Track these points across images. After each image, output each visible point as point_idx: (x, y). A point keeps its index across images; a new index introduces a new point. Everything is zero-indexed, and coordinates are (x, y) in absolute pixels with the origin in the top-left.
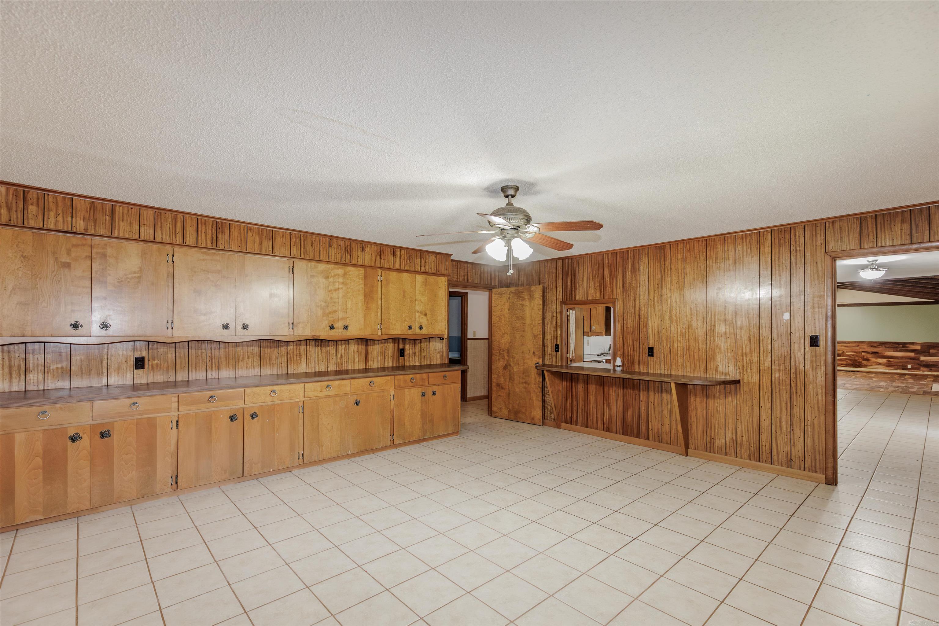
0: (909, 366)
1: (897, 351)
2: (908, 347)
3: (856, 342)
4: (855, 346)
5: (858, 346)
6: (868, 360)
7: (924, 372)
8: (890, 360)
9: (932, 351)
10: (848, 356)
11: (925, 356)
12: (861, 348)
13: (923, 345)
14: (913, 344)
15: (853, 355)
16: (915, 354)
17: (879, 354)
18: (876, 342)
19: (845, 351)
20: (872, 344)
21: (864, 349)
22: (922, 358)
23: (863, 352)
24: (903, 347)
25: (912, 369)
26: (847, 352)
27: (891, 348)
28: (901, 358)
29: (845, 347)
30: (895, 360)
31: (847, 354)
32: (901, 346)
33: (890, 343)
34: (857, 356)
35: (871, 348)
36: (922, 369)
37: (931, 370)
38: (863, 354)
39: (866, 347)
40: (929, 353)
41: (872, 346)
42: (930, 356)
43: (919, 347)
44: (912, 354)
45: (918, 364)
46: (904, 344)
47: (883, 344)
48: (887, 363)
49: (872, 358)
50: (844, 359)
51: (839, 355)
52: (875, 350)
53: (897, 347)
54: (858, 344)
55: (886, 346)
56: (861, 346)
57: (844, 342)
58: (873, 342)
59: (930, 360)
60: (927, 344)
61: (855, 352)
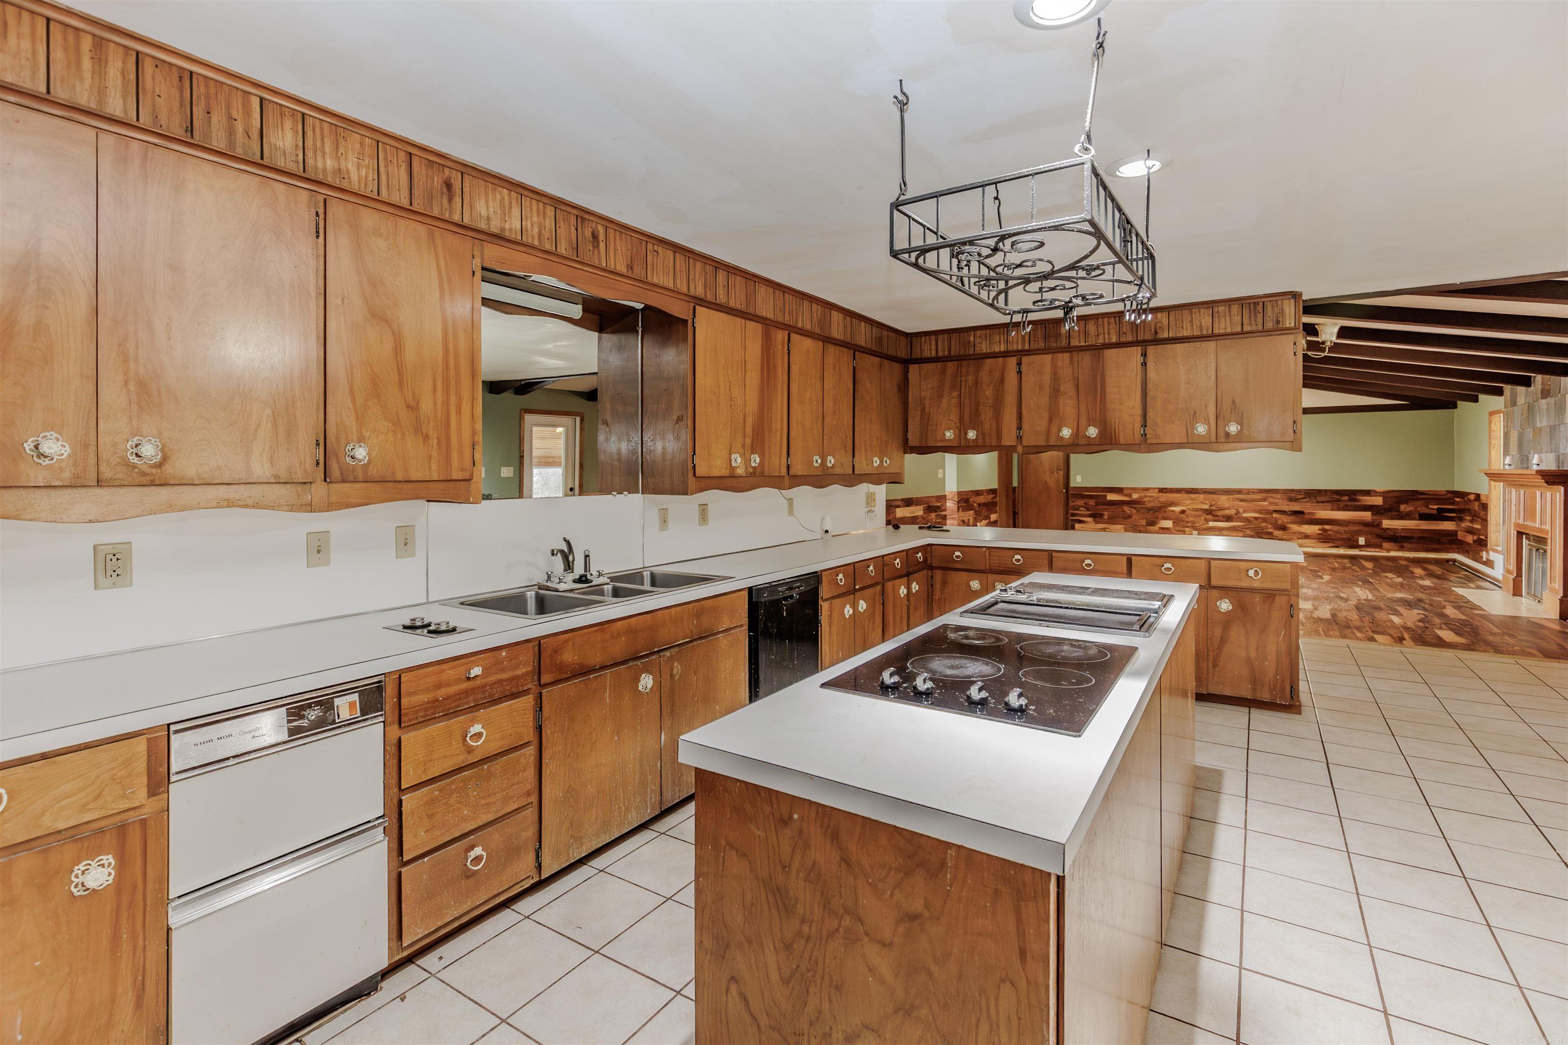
0: (1362, 541)
1: (1340, 509)
2: (1357, 500)
3: (1261, 491)
4: (1260, 500)
5: (1264, 500)
6: (1283, 528)
7: (1388, 551)
8: (1326, 527)
9: (1403, 508)
10: (1247, 520)
11: (1392, 519)
12: (1270, 503)
13: (1386, 494)
14: (1368, 493)
15: (1256, 519)
16: (1372, 515)
17: (1306, 516)
18: (1300, 491)
19: (1241, 510)
20: (1292, 495)
21: (1276, 504)
22: (1387, 523)
23: (1275, 511)
24: (1350, 500)
25: (1368, 545)
26: (1244, 511)
27: (1328, 502)
28: (1346, 523)
29: (1242, 500)
30: (1335, 528)
31: (1245, 515)
32: (1346, 498)
33: (1326, 491)
34: (1264, 520)
35: (1290, 503)
36: (1385, 545)
37: (1402, 548)
38: (1275, 515)
39: (1280, 501)
40: (1397, 511)
41: (1291, 500)
42: (1402, 517)
43: (1378, 501)
44: (1367, 516)
45: (1379, 536)
46: (1352, 495)
47: (1312, 495)
48: (1319, 534)
49: (1293, 523)
50: (1239, 526)
51: (1228, 518)
52: (1297, 507)
53: (1339, 500)
54: (1265, 495)
55: (1319, 499)
56: (1271, 500)
57: (1239, 491)
58: (1293, 490)
59: (1400, 527)
60: (1395, 494)
61: (1260, 512)
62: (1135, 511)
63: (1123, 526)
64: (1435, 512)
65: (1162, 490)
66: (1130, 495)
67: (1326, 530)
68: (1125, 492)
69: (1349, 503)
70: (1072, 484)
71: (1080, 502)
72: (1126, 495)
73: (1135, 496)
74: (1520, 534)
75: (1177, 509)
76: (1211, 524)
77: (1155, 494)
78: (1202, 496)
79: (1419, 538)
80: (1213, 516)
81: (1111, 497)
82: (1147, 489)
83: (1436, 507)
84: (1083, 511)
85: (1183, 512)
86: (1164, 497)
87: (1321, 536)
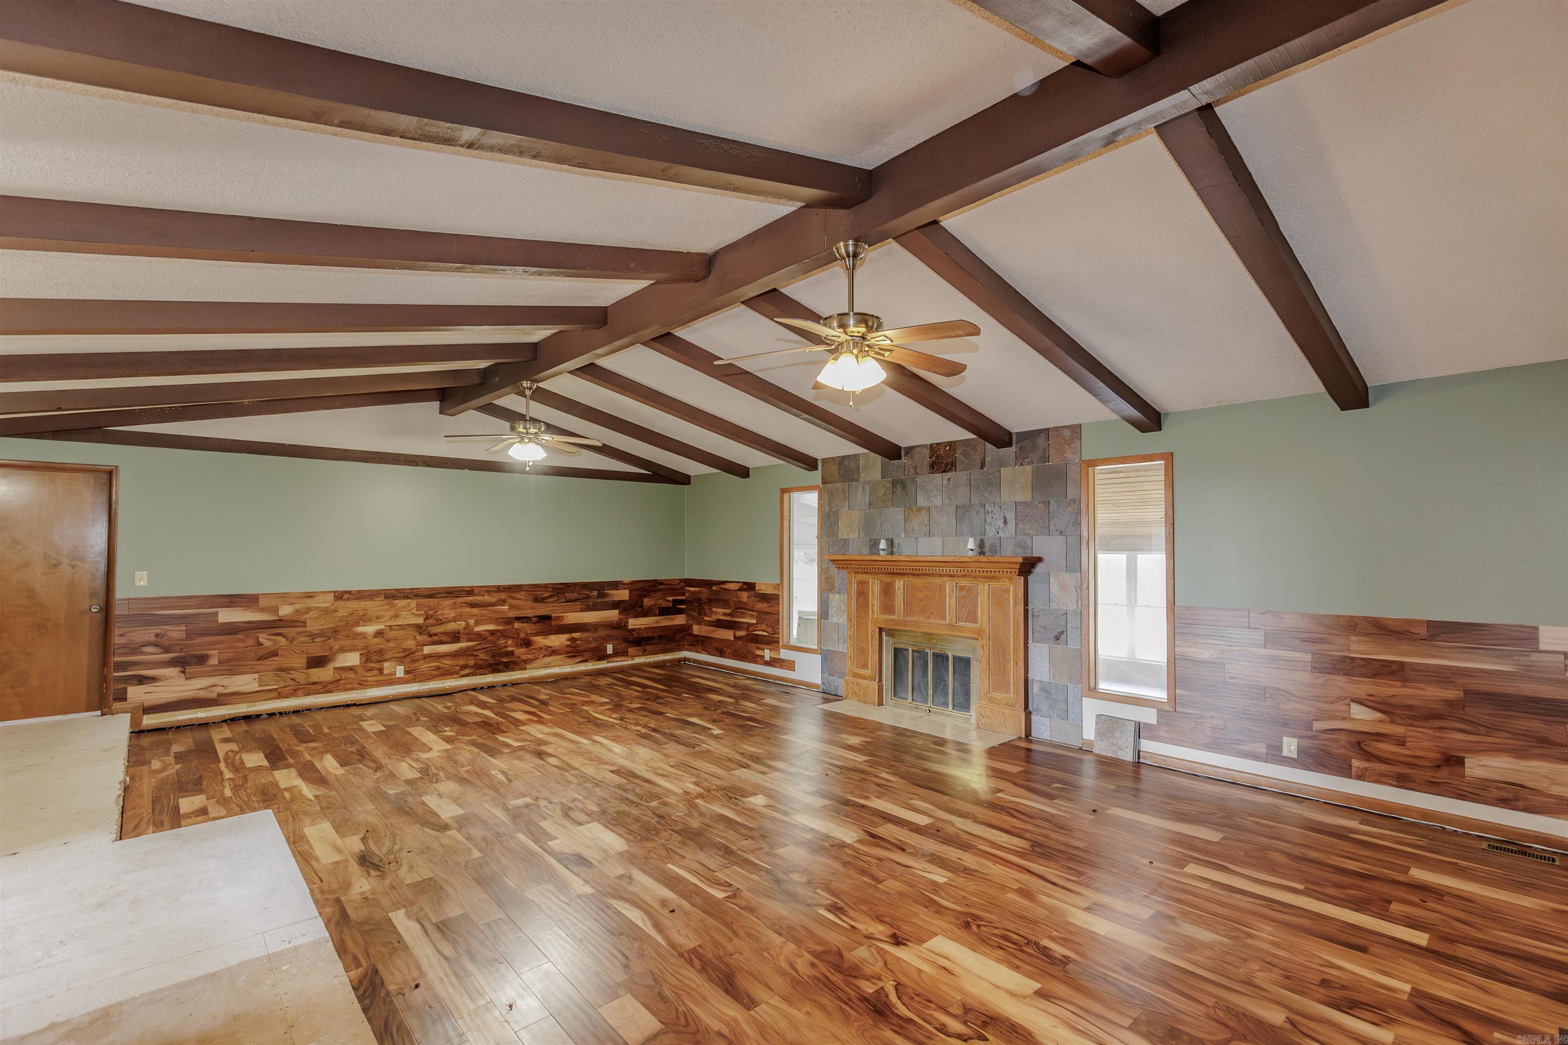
0: (610, 649)
1: (589, 609)
2: (605, 595)
3: (499, 589)
4: (498, 603)
5: (502, 602)
6: (527, 643)
7: (633, 657)
8: (576, 635)
9: (647, 602)
10: (479, 636)
11: (636, 616)
12: (512, 607)
13: (632, 586)
14: (616, 585)
15: (492, 633)
16: (620, 613)
17: (553, 623)
18: (545, 586)
19: (472, 622)
20: (538, 593)
21: (517, 608)
22: (634, 623)
23: (518, 619)
24: (599, 596)
25: (616, 654)
26: (477, 623)
27: (576, 599)
28: (595, 627)
29: (473, 605)
30: (585, 635)
31: (477, 629)
32: (595, 593)
33: (575, 584)
34: (504, 634)
35: (536, 604)
36: (631, 650)
37: (644, 653)
38: (517, 625)
39: (522, 603)
40: (642, 606)
41: (536, 600)
42: (646, 614)
43: (623, 595)
44: (613, 615)
45: (626, 640)
46: (601, 588)
47: (560, 591)
48: (568, 646)
49: (537, 634)
50: (467, 649)
51: (455, 637)
52: (542, 610)
53: (588, 597)
54: (503, 596)
55: (568, 596)
56: (512, 602)
57: (470, 591)
58: (538, 586)
59: (643, 626)
60: (640, 585)
61: (496, 621)
62: (282, 641)
63: (256, 676)
64: (670, 605)
65: (340, 596)
66: (275, 610)
67: (574, 640)
68: (262, 602)
69: (598, 600)
70: (122, 592)
71: (149, 634)
72: (263, 610)
73: (285, 611)
75: (370, 629)
76: (427, 650)
77: (326, 602)
78: (413, 603)
79: (660, 637)
80: (430, 636)
81: (226, 616)
82: (310, 596)
83: (671, 599)
84: (152, 654)
85: (379, 634)
86: (345, 608)
87: (570, 649)
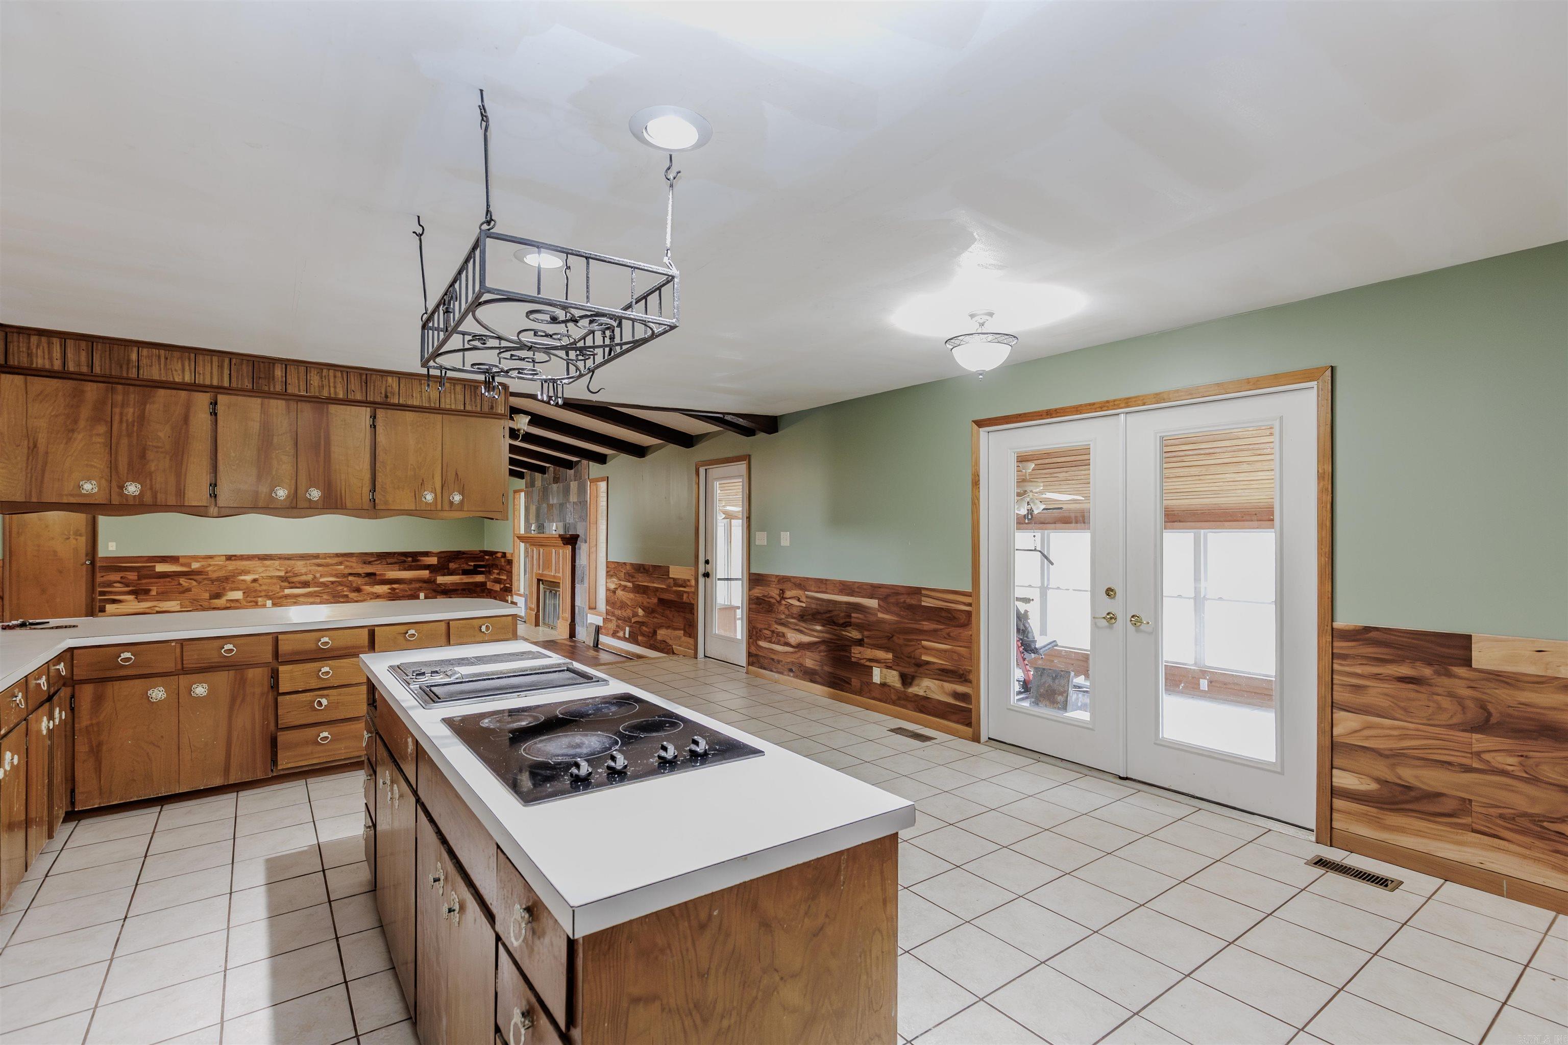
0: (422, 596)
1: (405, 569)
2: (418, 561)
3: (338, 555)
4: (337, 564)
5: (341, 563)
6: (358, 590)
8: (395, 586)
9: (452, 566)
10: (324, 584)
11: (444, 575)
12: (346, 567)
13: (440, 555)
14: (426, 554)
15: (333, 583)
16: (430, 573)
17: (378, 578)
18: (371, 554)
19: (318, 575)
20: (366, 558)
21: (351, 567)
22: (441, 579)
23: (351, 574)
24: (413, 561)
25: (427, 599)
26: (321, 576)
27: (395, 563)
28: (410, 581)
29: (319, 565)
30: (402, 586)
31: (322, 580)
32: (410, 559)
33: (395, 553)
34: (340, 584)
35: (364, 566)
36: (440, 597)
38: (350, 578)
39: (354, 565)
40: (448, 568)
41: (365, 563)
42: (451, 573)
43: (434, 560)
44: (425, 574)
45: (435, 591)
46: (415, 556)
47: (383, 557)
48: (390, 593)
49: (366, 584)
50: (315, 592)
51: (306, 584)
52: (369, 569)
53: (405, 561)
54: (341, 559)
55: (389, 561)
56: (348, 563)
57: (317, 556)
58: (366, 554)
59: (449, 582)
60: (446, 555)
61: (336, 576)
62: (194, 583)
63: (179, 602)
64: (472, 568)
65: (229, 558)
66: (189, 565)
67: (394, 589)
68: (181, 560)
69: (413, 564)
70: (101, 553)
71: (114, 577)
72: (182, 565)
73: (195, 566)
74: (539, 580)
75: (249, 578)
76: (287, 591)
77: (221, 562)
78: (277, 563)
79: (463, 590)
80: (289, 583)
81: (160, 568)
82: (211, 557)
83: (472, 564)
84: (119, 588)
85: (255, 581)
86: (232, 566)
87: (392, 595)
